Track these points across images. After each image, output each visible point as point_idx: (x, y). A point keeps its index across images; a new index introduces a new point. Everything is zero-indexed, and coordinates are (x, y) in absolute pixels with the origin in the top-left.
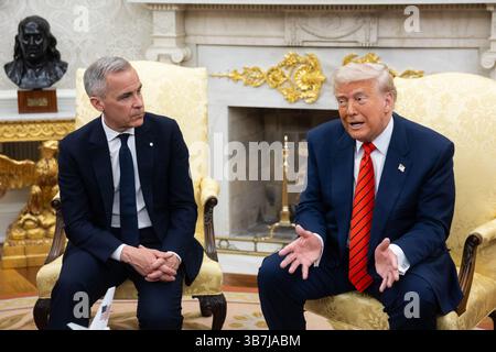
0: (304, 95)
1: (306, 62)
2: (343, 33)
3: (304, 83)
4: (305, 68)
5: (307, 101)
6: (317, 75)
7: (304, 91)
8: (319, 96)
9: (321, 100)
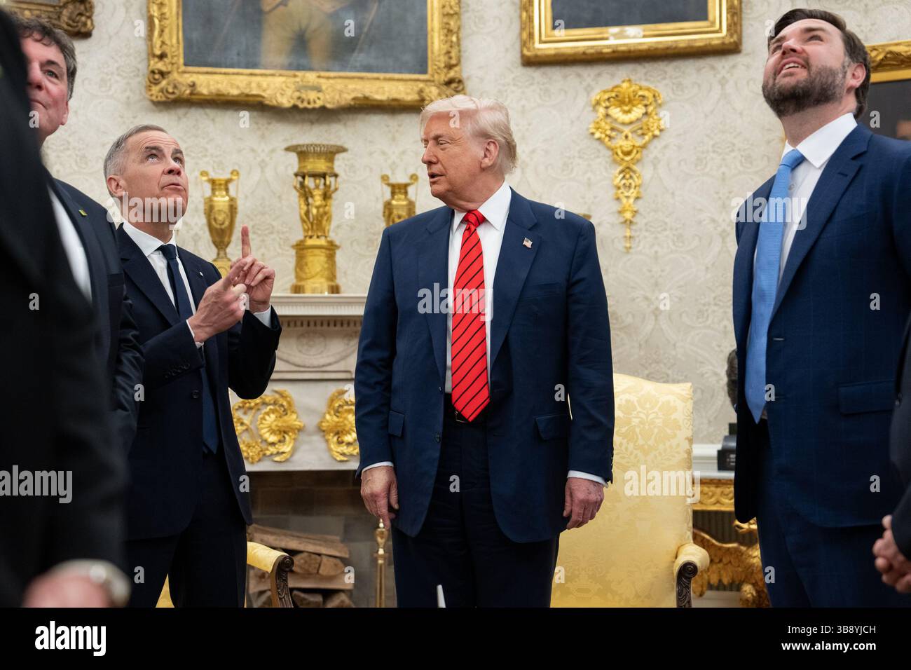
0: (272, 450)
1: (275, 403)
2: (331, 360)
3: (273, 432)
4: (273, 411)
5: (277, 459)
6: (292, 419)
7: (273, 444)
8: (294, 450)
9: (297, 457)
